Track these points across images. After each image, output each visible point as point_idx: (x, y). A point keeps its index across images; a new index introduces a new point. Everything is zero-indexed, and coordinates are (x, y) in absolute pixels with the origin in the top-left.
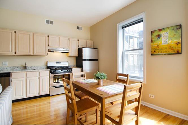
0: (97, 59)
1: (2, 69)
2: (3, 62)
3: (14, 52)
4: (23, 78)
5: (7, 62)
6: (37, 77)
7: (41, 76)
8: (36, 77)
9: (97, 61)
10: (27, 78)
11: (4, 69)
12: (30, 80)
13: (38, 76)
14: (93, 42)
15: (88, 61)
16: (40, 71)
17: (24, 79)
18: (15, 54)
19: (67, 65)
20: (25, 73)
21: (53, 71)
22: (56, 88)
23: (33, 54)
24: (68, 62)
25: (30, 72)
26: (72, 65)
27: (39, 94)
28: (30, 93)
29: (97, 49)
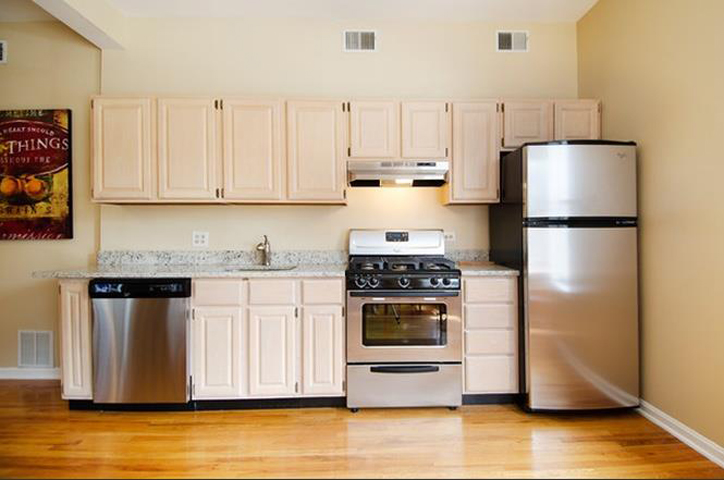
0: (633, 214)
1: (188, 259)
2: (194, 233)
3: (217, 191)
4: (239, 306)
5: (207, 235)
6: (293, 305)
7: (306, 301)
8: (288, 304)
9: (634, 229)
10: (251, 308)
11: (197, 261)
12: (263, 319)
13: (294, 301)
14: (601, 109)
15: (565, 231)
16: (304, 278)
17: (240, 309)
18: (220, 200)
19: (440, 251)
20: (246, 282)
21: (361, 283)
22: (373, 370)
23: (287, 196)
24: (445, 233)
25: (263, 278)
26: (467, 252)
27: (299, 390)
28: (263, 381)
29: (632, 144)
